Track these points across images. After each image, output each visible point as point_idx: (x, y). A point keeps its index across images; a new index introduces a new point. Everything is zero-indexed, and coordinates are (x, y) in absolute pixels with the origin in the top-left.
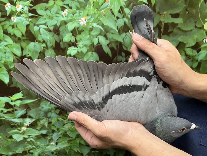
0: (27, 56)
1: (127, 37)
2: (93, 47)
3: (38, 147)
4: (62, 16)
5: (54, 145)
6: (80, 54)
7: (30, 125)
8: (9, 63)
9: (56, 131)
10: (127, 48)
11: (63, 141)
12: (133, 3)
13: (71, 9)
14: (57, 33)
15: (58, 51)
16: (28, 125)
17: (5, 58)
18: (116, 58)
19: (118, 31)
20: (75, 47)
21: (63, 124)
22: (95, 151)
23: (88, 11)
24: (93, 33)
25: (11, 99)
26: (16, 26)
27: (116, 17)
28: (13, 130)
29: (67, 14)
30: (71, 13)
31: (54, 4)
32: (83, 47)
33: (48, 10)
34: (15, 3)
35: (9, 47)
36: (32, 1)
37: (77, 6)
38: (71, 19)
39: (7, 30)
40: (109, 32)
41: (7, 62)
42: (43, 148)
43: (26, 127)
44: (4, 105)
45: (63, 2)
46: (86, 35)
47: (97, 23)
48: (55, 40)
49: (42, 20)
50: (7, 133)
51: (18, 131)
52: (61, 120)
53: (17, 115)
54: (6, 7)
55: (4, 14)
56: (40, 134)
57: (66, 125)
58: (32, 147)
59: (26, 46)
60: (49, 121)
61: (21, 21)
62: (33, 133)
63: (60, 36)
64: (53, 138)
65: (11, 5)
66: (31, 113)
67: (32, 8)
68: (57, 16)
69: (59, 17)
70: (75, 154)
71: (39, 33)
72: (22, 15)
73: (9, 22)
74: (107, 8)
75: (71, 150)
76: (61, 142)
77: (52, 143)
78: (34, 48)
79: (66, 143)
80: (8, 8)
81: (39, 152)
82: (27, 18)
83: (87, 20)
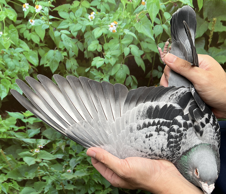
0: (45, 66)
2: (124, 58)
3: (52, 173)
4: (88, 20)
6: (107, 66)
7: (45, 148)
8: (24, 73)
9: (74, 156)
11: (82, 168)
13: (97, 12)
14: (81, 40)
15: (82, 62)
16: (42, 147)
17: (20, 67)
18: (151, 73)
19: (154, 40)
20: (101, 58)
21: (83, 149)
23: (120, 15)
24: (124, 42)
25: (24, 115)
26: (33, 30)
27: (153, 23)
28: (24, 152)
29: (94, 18)
30: (98, 16)
31: (80, 5)
32: (111, 58)
33: (71, 13)
34: (34, 3)
35: (24, 55)
36: (53, 1)
37: (106, 8)
38: (99, 24)
39: (23, 34)
40: (144, 41)
41: (22, 71)
42: (57, 175)
43: (39, 149)
44: (15, 122)
45: (90, 3)
46: (115, 44)
47: (129, 29)
48: (78, 48)
49: (64, 24)
50: (17, 154)
51: (30, 153)
53: (29, 134)
54: (24, 7)
55: (20, 15)
56: (54, 158)
58: (45, 173)
59: (44, 54)
60: (67, 144)
61: (40, 24)
62: (47, 157)
63: (85, 44)
64: (70, 165)
65: (30, 6)
66: (46, 133)
67: (53, 10)
68: (82, 20)
69: (84, 21)
70: (94, 185)
71: (60, 39)
72: (41, 17)
73: (26, 25)
74: (143, 12)
75: (91, 181)
76: (79, 170)
77: (68, 170)
78: (54, 57)
79: (85, 171)
80: (26, 9)
81: (53, 179)
82: (47, 22)
83: (117, 25)
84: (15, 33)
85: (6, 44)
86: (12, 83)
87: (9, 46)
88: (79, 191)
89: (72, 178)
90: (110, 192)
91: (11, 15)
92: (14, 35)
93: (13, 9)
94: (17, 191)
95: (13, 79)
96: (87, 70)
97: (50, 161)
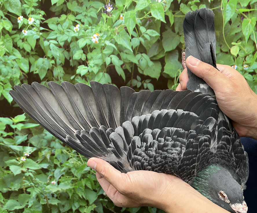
0: (35, 73)
1: (143, 59)
2: (105, 67)
3: (37, 185)
4: (74, 31)
5: (55, 185)
6: (90, 74)
7: (31, 156)
8: (15, 79)
9: (59, 166)
10: (143, 71)
11: (66, 180)
12: (150, 21)
13: (82, 25)
14: (67, 50)
15: (67, 69)
16: (28, 155)
18: (131, 82)
19: (132, 52)
20: (85, 66)
21: (67, 158)
22: (103, 199)
23: (101, 28)
24: (106, 52)
25: (13, 121)
26: (26, 40)
27: (130, 35)
28: (11, 159)
29: (78, 30)
30: (82, 28)
31: (66, 18)
32: (94, 66)
33: (59, 25)
34: (27, 16)
35: (16, 62)
36: (44, 15)
37: (89, 21)
38: (83, 36)
39: (16, 43)
40: (123, 52)
41: (13, 77)
42: (42, 187)
43: (26, 157)
44: (4, 128)
45: (75, 16)
46: (98, 53)
47: (109, 41)
48: (65, 56)
49: (53, 35)
50: (4, 162)
51: (16, 161)
52: (65, 153)
53: (17, 141)
54: (19, 20)
55: (15, 26)
56: (40, 168)
57: (71, 159)
58: (29, 185)
59: (34, 62)
60: (52, 153)
61: (31, 35)
62: (33, 166)
63: (70, 53)
64: (55, 176)
65: (24, 18)
66: (33, 140)
67: (44, 22)
68: (68, 31)
69: (70, 32)
70: (78, 200)
71: (49, 48)
72: (33, 28)
73: (20, 35)
74: (121, 26)
75: (75, 195)
76: (63, 182)
77: (53, 182)
78: (42, 64)
79: (69, 183)
80: (21, 21)
81: (38, 192)
82: (38, 32)
83: (99, 37)
84: (10, 42)
85: (1, 51)
86: (4, 89)
87: (4, 53)
88: (63, 206)
89: (56, 191)
90: (94, 209)
91: (8, 26)
92: (8, 44)
93: (9, 21)
94: (2, 203)
95: (5, 85)
96: (72, 78)
97: (35, 170)
